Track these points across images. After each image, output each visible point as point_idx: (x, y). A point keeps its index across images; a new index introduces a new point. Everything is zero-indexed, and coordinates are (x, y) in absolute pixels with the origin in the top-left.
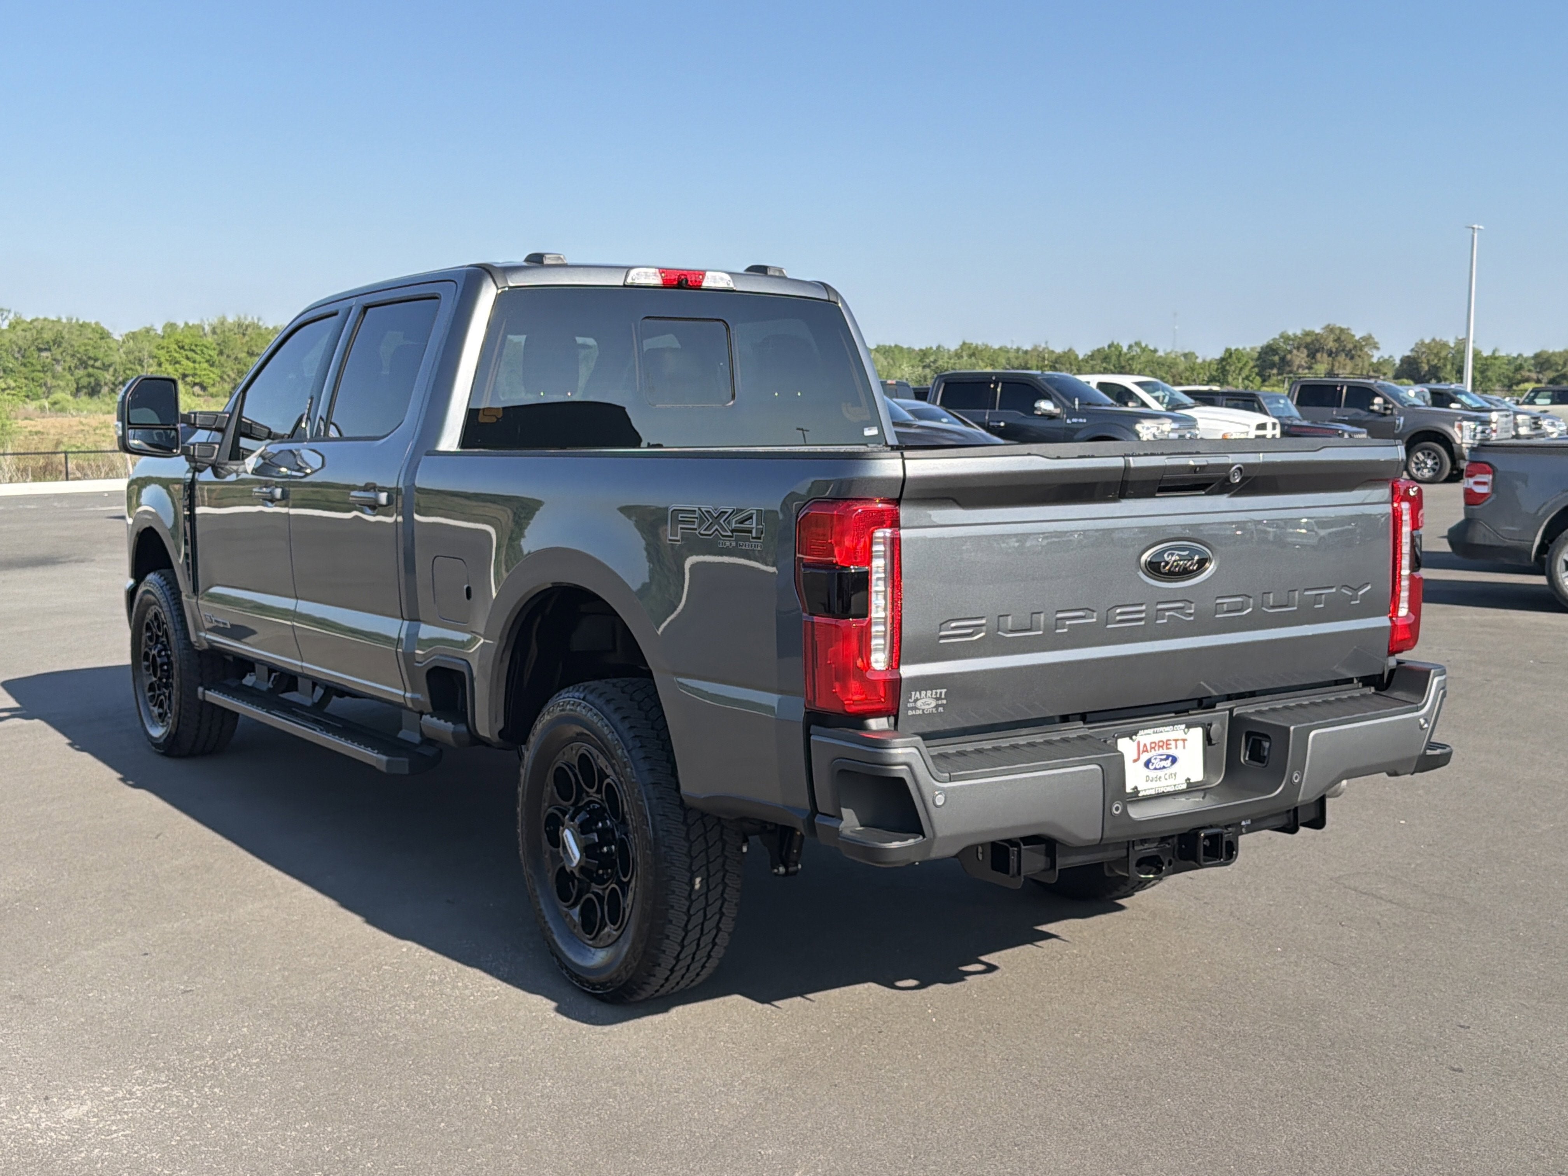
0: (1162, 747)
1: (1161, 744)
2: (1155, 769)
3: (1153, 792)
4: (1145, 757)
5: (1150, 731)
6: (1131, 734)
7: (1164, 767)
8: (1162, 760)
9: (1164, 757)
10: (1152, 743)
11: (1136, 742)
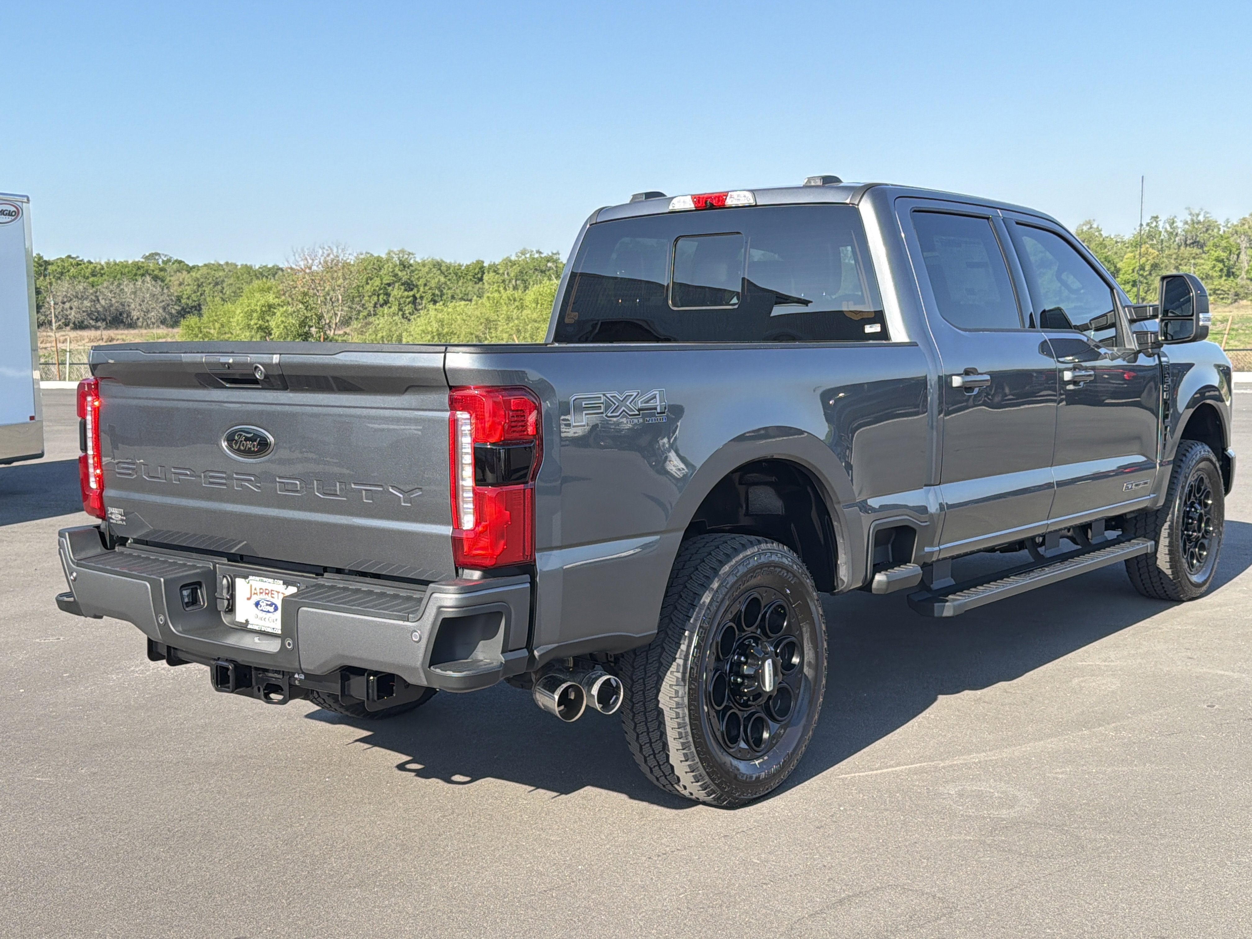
0: (268, 594)
1: (267, 591)
2: (262, 610)
3: (257, 628)
4: (255, 598)
5: (258, 578)
6: (246, 577)
7: (268, 612)
8: (267, 605)
9: (269, 603)
10: (261, 589)
11: (249, 585)
